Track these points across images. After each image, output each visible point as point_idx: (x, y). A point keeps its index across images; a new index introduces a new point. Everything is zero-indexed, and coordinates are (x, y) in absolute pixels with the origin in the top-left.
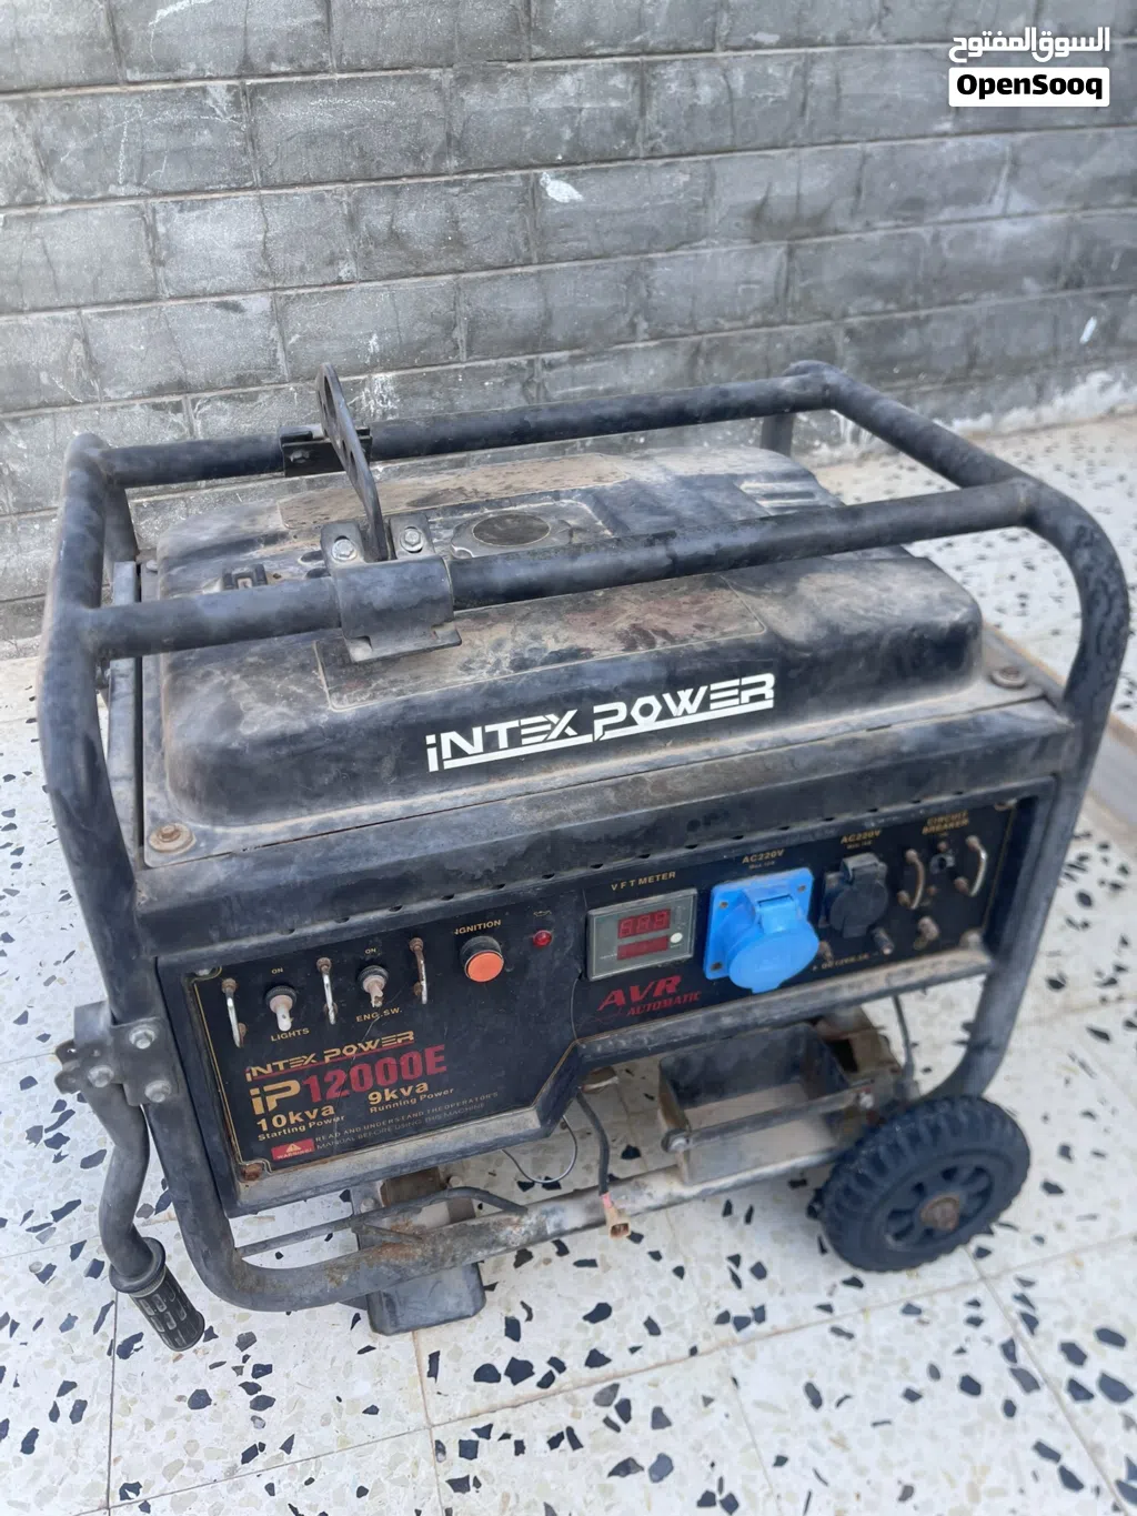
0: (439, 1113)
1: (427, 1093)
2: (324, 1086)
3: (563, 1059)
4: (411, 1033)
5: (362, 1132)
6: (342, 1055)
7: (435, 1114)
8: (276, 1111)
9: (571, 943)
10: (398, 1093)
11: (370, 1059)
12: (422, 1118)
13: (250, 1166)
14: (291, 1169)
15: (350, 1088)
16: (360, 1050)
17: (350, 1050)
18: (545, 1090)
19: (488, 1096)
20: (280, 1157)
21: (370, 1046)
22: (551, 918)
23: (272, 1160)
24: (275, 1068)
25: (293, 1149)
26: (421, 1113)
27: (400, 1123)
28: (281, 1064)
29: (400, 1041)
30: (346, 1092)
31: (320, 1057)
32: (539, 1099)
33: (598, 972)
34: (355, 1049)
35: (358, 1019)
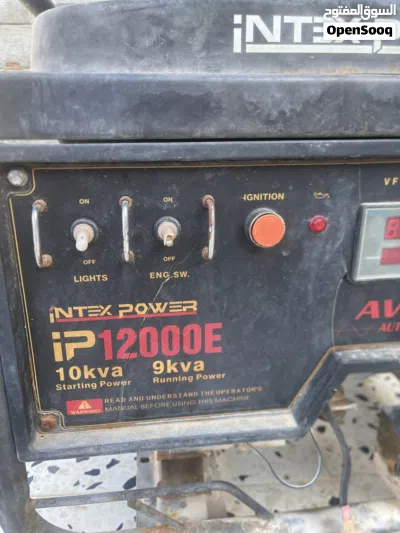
0: (212, 397)
1: (202, 373)
2: (117, 345)
3: (320, 364)
4: (195, 303)
5: (145, 402)
6: (134, 313)
7: (209, 397)
8: (74, 362)
9: (342, 236)
10: (178, 367)
11: (158, 322)
12: (196, 399)
13: (47, 416)
14: (81, 427)
15: (138, 351)
16: (150, 311)
17: (141, 309)
18: (302, 393)
19: (254, 389)
20: (73, 413)
21: (159, 309)
22: (328, 203)
23: (66, 415)
24: (75, 313)
25: (84, 407)
26: (196, 394)
27: (178, 400)
28: (80, 309)
29: (185, 309)
30: (134, 355)
31: (115, 311)
32: (296, 401)
33: (362, 274)
34: (146, 308)
35: (151, 275)
